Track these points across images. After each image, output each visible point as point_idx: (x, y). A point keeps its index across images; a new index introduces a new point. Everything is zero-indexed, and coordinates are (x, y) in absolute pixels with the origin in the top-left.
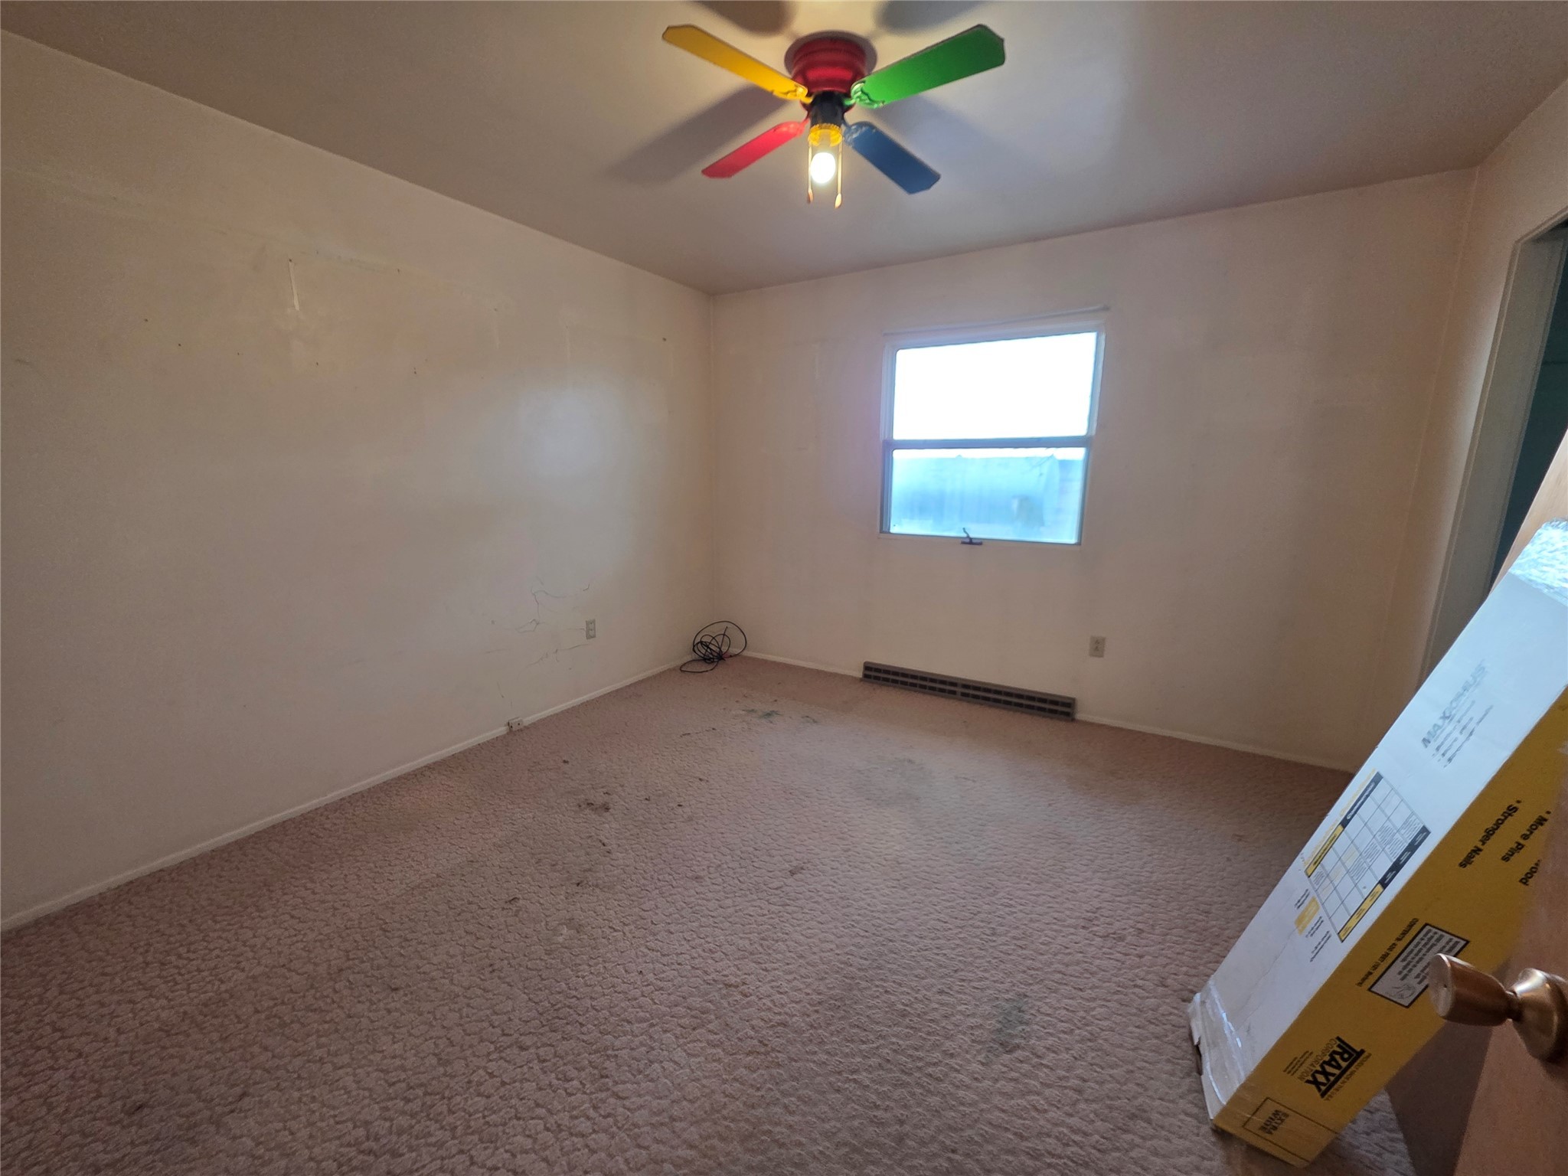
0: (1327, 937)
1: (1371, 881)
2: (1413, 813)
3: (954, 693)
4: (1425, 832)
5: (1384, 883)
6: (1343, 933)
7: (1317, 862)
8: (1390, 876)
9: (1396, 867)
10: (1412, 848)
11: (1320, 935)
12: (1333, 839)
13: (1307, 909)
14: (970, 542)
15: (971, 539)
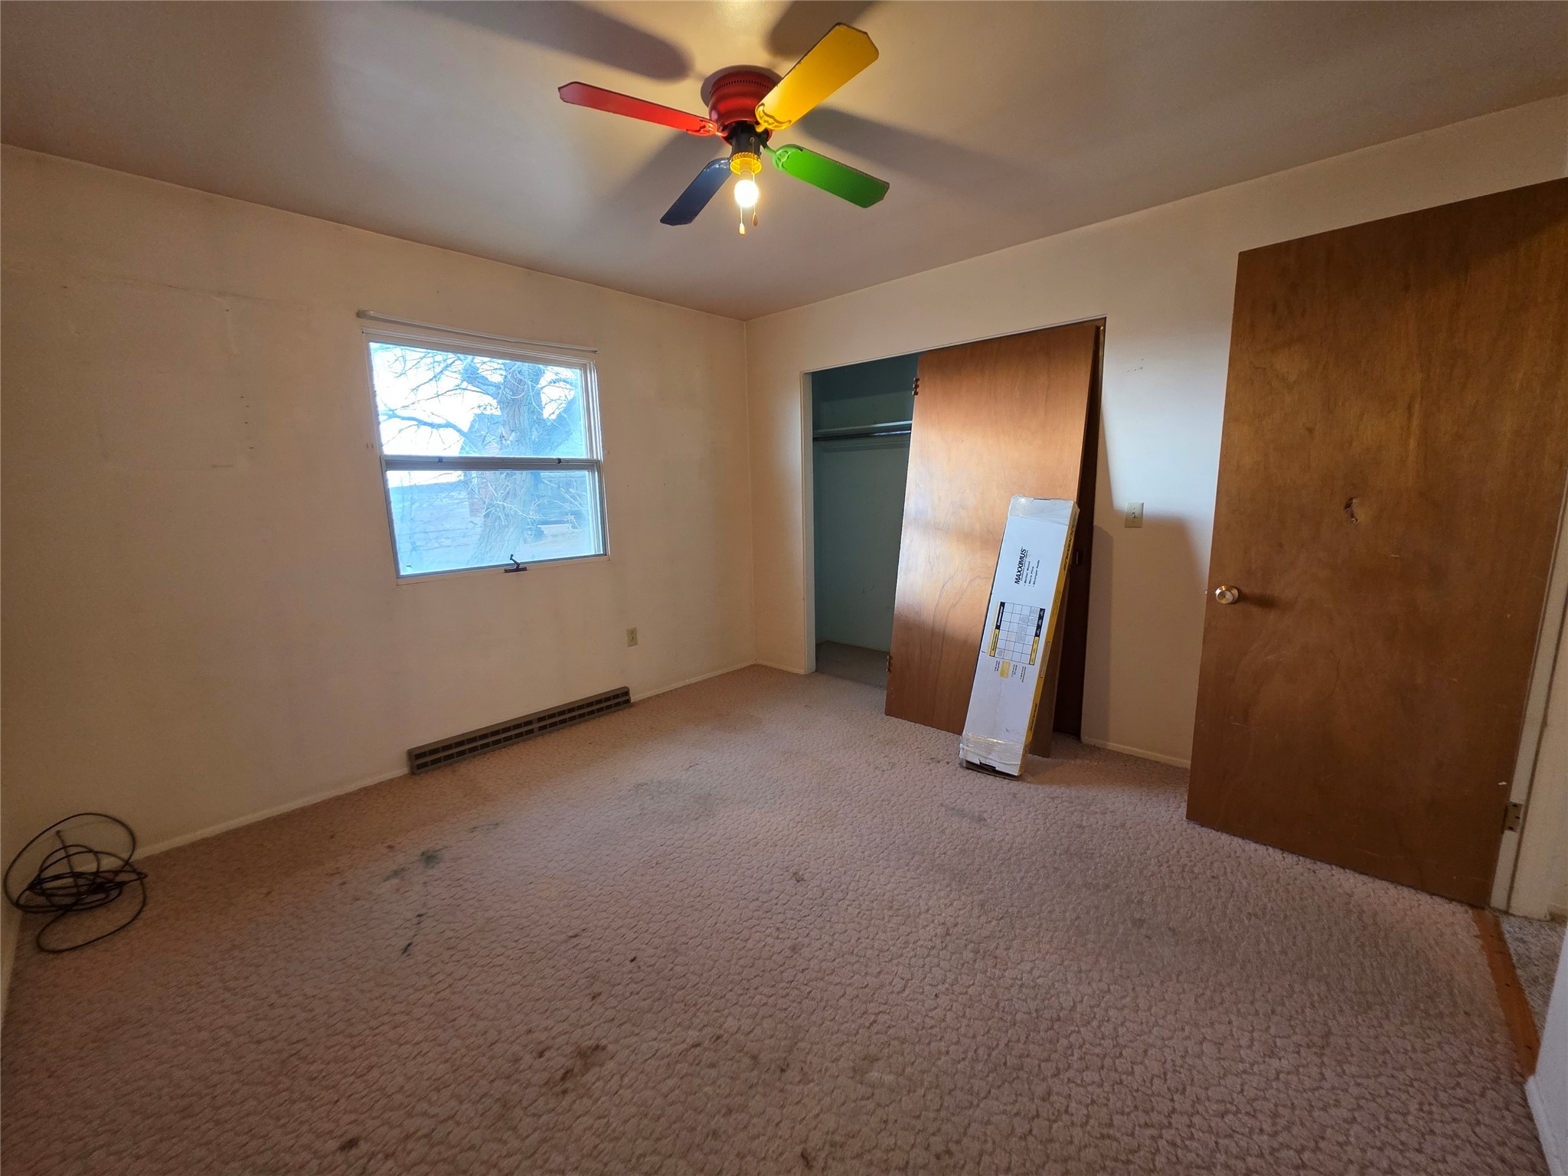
0: (1024, 669)
1: (1031, 638)
2: (1031, 607)
3: (531, 731)
4: (1042, 610)
5: (1037, 635)
6: (1032, 662)
7: (994, 648)
8: (1038, 632)
9: (1039, 627)
10: (1041, 618)
11: (1019, 671)
12: (996, 637)
13: (1003, 668)
14: (518, 568)
15: (518, 564)
